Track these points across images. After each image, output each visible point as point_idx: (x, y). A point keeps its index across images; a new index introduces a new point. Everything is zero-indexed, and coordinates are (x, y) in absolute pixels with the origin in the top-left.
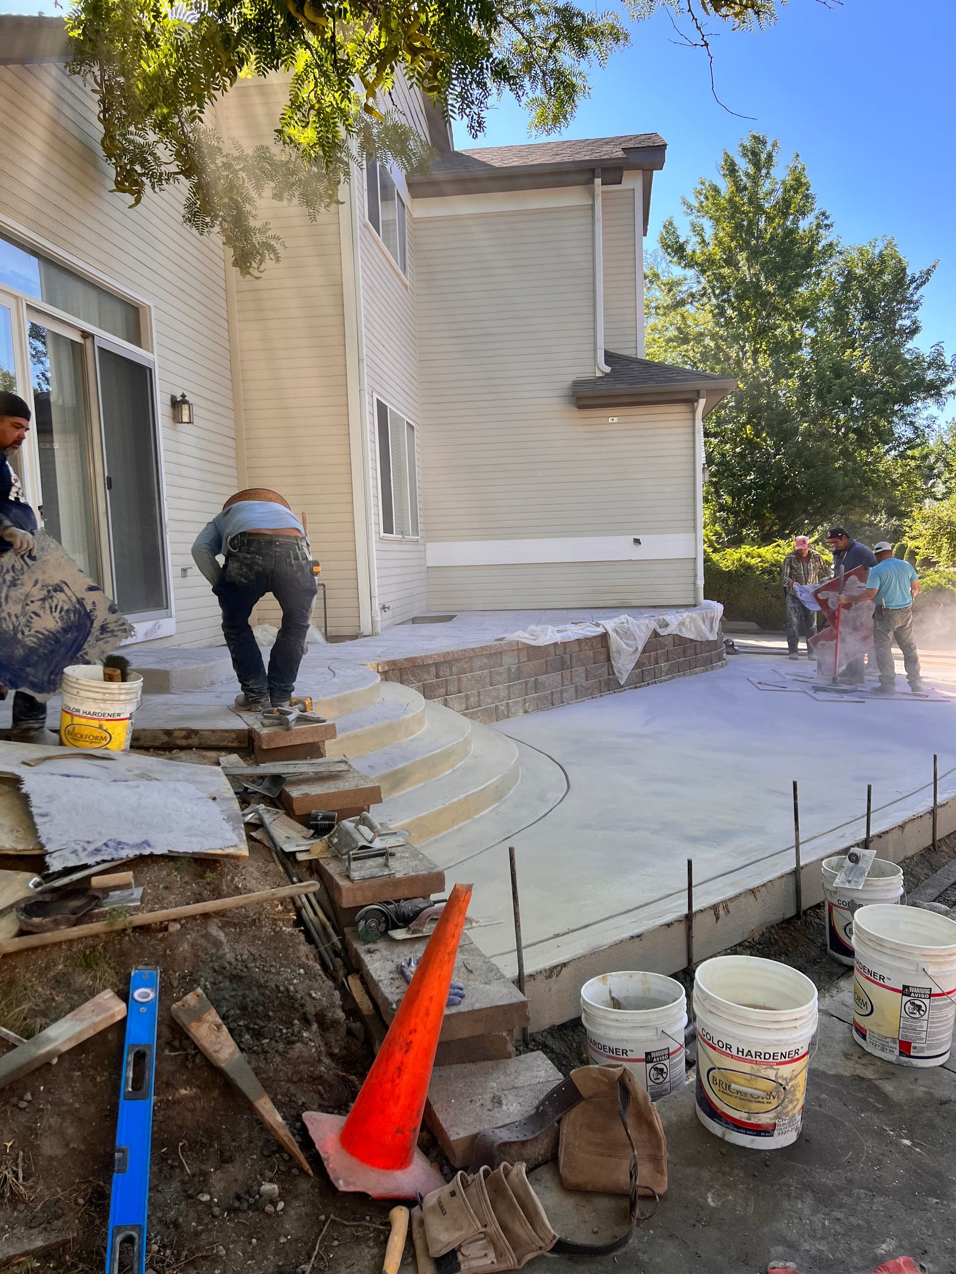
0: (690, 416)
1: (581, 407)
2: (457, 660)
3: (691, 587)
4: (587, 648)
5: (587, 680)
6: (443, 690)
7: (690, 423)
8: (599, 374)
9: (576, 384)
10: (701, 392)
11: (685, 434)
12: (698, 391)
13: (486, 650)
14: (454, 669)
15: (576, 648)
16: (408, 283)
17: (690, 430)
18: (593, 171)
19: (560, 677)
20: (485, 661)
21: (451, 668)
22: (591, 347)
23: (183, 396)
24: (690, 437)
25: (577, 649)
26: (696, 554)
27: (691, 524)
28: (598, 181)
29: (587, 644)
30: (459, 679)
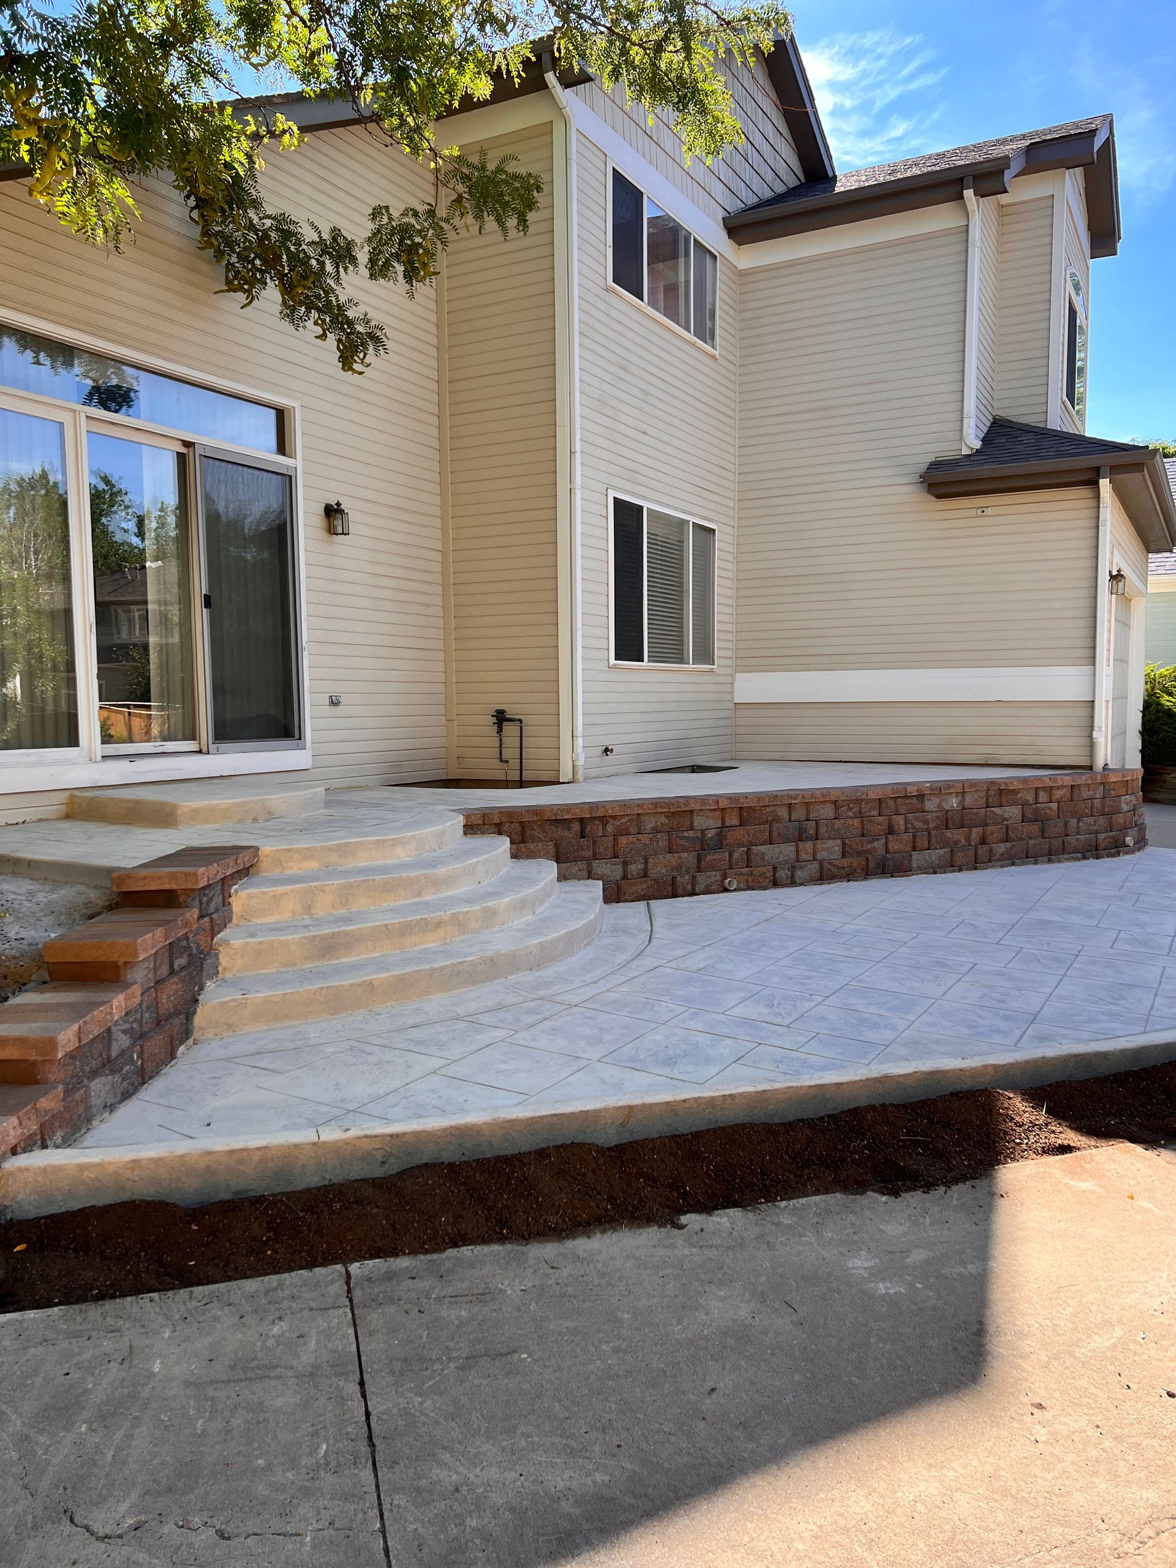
0: (1092, 503)
1: (939, 497)
2: (614, 817)
3: (1086, 741)
4: (850, 814)
5: (843, 856)
6: (589, 853)
7: (1092, 513)
8: (966, 451)
9: (935, 466)
10: (1102, 470)
11: (1084, 528)
12: (1098, 469)
13: (661, 807)
14: (610, 828)
15: (828, 812)
16: (717, 353)
17: (1092, 523)
18: (962, 179)
19: (793, 849)
20: (663, 820)
21: (604, 825)
22: (956, 416)
23: (338, 504)
24: (1091, 533)
25: (832, 815)
26: (1094, 697)
27: (1088, 653)
28: (969, 193)
29: (850, 809)
30: (615, 841)
